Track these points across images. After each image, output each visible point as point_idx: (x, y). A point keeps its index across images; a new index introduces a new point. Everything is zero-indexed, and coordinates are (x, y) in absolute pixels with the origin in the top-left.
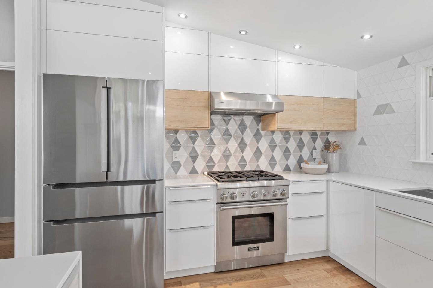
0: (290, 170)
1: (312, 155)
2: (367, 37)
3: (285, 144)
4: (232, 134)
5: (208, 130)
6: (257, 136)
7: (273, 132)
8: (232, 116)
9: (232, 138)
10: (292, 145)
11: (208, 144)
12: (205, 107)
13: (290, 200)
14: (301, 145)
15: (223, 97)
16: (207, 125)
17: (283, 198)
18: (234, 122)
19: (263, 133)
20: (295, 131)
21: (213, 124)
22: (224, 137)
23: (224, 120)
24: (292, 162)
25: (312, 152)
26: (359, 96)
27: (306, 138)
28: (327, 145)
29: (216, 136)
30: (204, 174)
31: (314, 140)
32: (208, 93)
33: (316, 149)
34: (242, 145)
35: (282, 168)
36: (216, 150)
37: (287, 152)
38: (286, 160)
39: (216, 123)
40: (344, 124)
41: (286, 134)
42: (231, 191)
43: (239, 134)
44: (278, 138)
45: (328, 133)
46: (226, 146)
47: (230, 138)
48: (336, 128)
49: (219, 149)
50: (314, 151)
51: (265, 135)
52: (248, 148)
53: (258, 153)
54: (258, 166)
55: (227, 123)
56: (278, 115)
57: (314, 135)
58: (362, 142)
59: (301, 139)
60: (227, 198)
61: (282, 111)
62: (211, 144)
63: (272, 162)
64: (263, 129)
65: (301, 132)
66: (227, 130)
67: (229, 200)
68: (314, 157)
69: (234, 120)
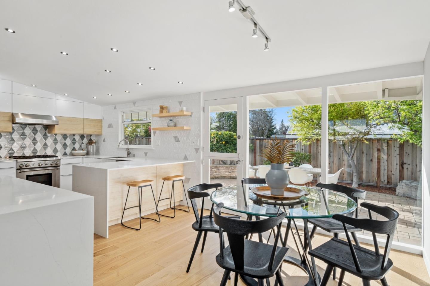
0: (67, 155)
1: (81, 147)
2: (95, 98)
3: (64, 141)
4: (27, 135)
5: (10, 133)
6: (45, 137)
7: (56, 135)
8: (27, 125)
9: (27, 137)
10: (68, 141)
11: (10, 141)
12: (8, 121)
13: (61, 167)
14: (74, 142)
15: (21, 116)
16: (10, 130)
17: (57, 166)
18: (29, 129)
19: (48, 135)
20: (70, 135)
21: (13, 129)
22: (22, 137)
23: (21, 127)
24: (68, 150)
25: (81, 145)
26: (103, 119)
27: (77, 138)
28: (90, 142)
29: (16, 136)
30: (6, 158)
31: (82, 139)
32: (11, 114)
33: (83, 144)
34: (35, 141)
35: (61, 154)
36: (15, 144)
37: (65, 146)
38: (64, 150)
39: (15, 129)
40: (95, 132)
41: (65, 136)
42: (26, 163)
43: (32, 135)
44: (59, 138)
45: (91, 135)
46: (23, 142)
47: (26, 137)
48: (95, 133)
49: (17, 143)
50: (82, 145)
51: (51, 136)
52: (39, 143)
53: (45, 146)
54: (46, 153)
55: (23, 129)
56: (56, 126)
57: (82, 137)
58: (104, 141)
59: (74, 138)
60: (23, 166)
61: (58, 125)
62: (12, 141)
63: (55, 150)
64: (49, 133)
65: (74, 135)
66: (24, 133)
67: (24, 167)
68: (82, 148)
69: (29, 127)
